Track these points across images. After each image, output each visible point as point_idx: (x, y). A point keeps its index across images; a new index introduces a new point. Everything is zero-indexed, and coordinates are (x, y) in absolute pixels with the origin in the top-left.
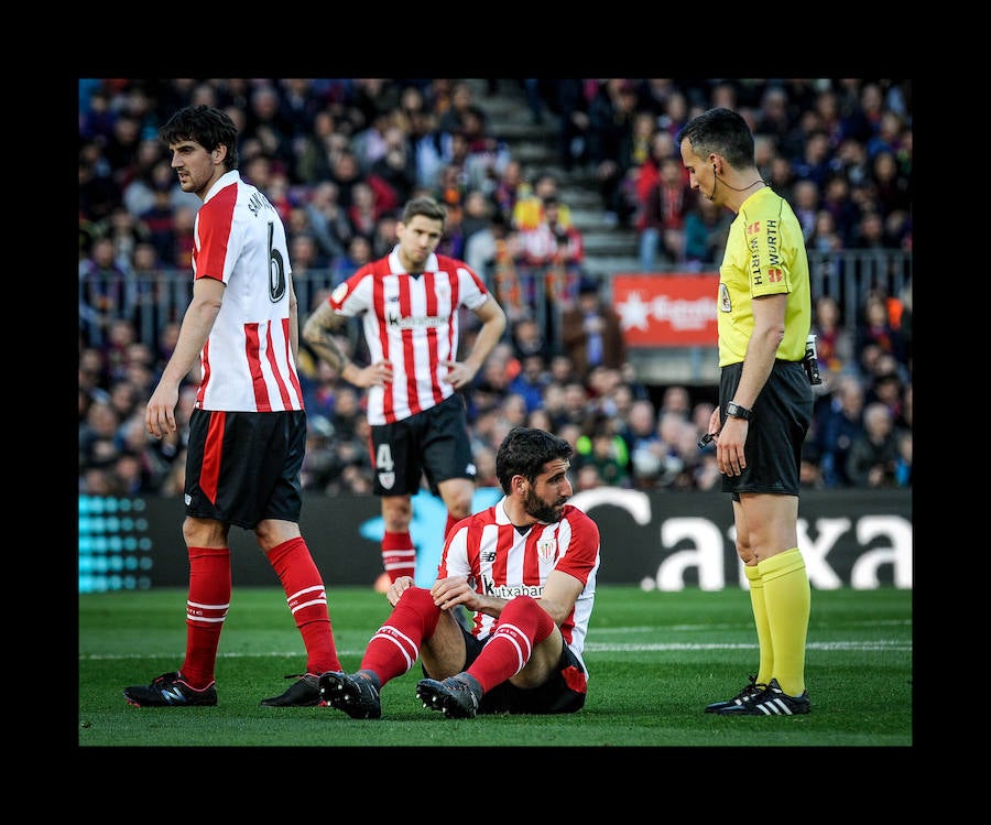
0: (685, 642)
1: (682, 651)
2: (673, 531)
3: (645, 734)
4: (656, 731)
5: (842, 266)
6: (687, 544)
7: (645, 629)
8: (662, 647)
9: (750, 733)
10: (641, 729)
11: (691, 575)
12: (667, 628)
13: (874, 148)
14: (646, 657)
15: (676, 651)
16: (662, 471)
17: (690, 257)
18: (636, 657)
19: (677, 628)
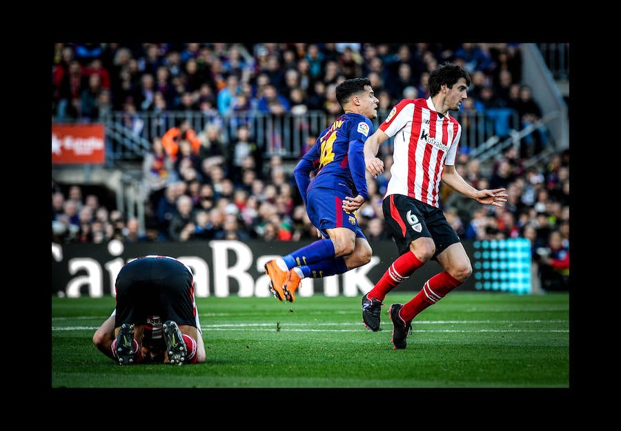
0: (85, 326)
1: (83, 331)
2: (75, 265)
3: (65, 376)
4: (71, 374)
5: (167, 120)
6: (83, 272)
7: (62, 319)
8: (72, 328)
9: (123, 375)
10: (63, 374)
11: (85, 289)
12: (74, 318)
13: (185, 55)
14: (64, 334)
15: (80, 331)
16: (67, 232)
17: (85, 115)
18: (58, 334)
19: (79, 318)
